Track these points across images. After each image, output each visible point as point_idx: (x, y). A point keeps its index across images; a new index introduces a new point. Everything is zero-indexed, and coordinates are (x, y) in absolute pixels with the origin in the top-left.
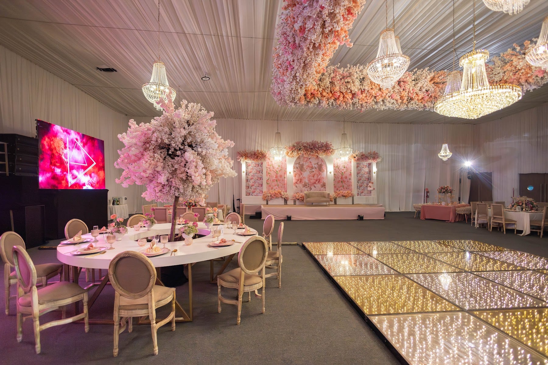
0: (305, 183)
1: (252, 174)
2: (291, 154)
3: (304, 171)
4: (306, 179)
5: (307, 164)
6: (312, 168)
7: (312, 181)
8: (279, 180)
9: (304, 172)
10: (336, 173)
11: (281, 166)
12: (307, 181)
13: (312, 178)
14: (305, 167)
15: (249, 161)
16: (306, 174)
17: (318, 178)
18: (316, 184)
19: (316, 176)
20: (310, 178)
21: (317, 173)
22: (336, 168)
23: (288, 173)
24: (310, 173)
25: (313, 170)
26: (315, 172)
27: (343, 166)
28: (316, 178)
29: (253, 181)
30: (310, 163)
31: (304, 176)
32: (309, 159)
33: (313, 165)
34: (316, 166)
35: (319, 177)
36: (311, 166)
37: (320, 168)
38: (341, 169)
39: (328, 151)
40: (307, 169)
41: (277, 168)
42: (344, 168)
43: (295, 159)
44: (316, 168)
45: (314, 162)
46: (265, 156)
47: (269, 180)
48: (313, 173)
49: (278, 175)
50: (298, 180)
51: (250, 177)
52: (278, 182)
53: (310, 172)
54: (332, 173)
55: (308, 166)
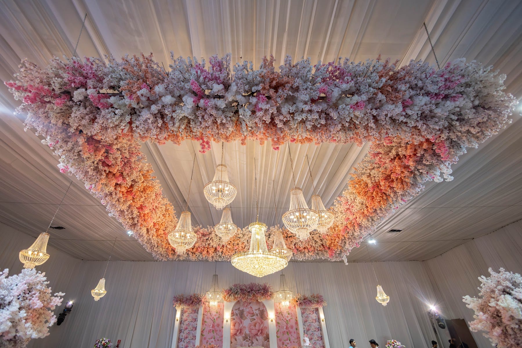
0: (246, 335)
1: (187, 322)
2: (228, 298)
3: (244, 318)
4: (247, 328)
5: (248, 310)
6: (253, 314)
7: (254, 332)
8: (216, 331)
9: (244, 320)
10: (280, 322)
11: (220, 312)
12: (248, 332)
13: (254, 328)
14: (245, 313)
15: (185, 307)
16: (247, 323)
17: (260, 328)
18: (258, 336)
19: (257, 325)
20: (251, 327)
21: (259, 321)
22: (279, 314)
23: (225, 321)
24: (251, 321)
25: (255, 317)
26: (256, 320)
27: (287, 312)
28: (257, 328)
29: (187, 331)
30: (250, 308)
31: (244, 325)
32: (250, 303)
33: (255, 312)
34: (257, 312)
35: (262, 326)
36: (252, 312)
37: (263, 315)
38: (285, 316)
39: (266, 294)
40: (247, 316)
41: (215, 315)
42: (289, 314)
43: (233, 304)
44: (257, 315)
45: (255, 307)
46: (201, 300)
47: (205, 330)
48: (254, 321)
49: (216, 324)
50: (238, 331)
51: (184, 326)
52: (215, 334)
53: (251, 319)
54: (274, 322)
55: (249, 313)
